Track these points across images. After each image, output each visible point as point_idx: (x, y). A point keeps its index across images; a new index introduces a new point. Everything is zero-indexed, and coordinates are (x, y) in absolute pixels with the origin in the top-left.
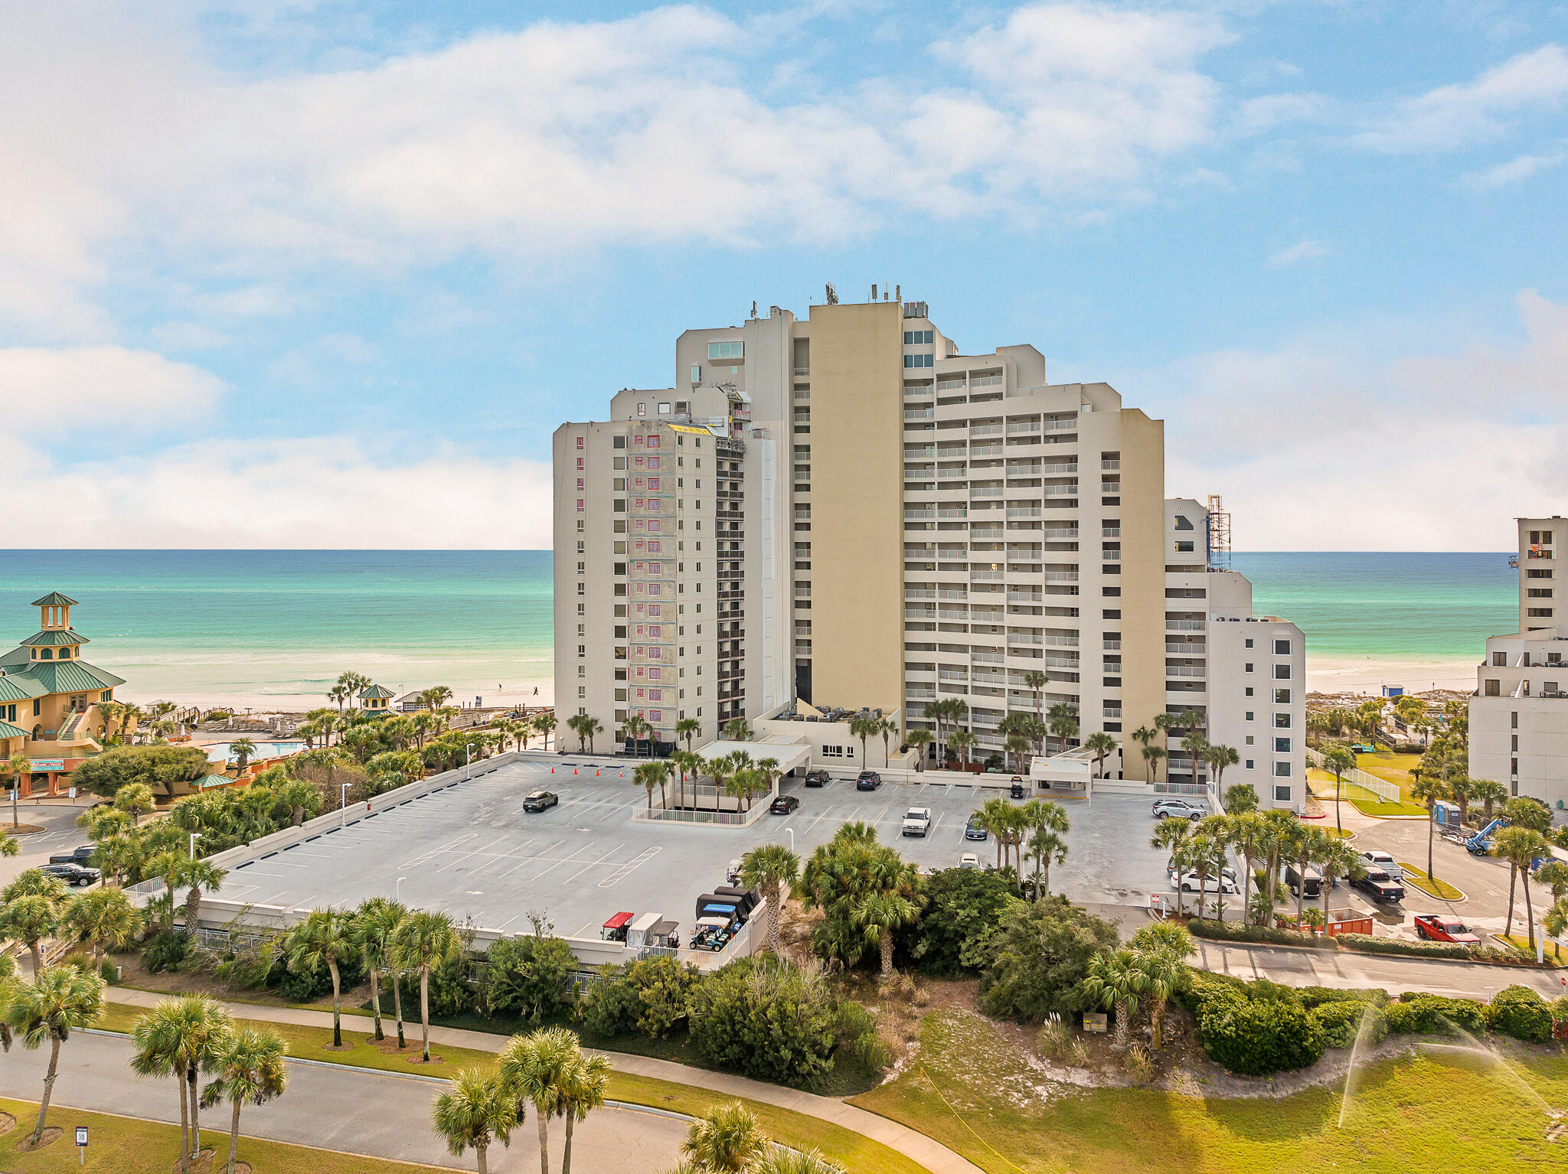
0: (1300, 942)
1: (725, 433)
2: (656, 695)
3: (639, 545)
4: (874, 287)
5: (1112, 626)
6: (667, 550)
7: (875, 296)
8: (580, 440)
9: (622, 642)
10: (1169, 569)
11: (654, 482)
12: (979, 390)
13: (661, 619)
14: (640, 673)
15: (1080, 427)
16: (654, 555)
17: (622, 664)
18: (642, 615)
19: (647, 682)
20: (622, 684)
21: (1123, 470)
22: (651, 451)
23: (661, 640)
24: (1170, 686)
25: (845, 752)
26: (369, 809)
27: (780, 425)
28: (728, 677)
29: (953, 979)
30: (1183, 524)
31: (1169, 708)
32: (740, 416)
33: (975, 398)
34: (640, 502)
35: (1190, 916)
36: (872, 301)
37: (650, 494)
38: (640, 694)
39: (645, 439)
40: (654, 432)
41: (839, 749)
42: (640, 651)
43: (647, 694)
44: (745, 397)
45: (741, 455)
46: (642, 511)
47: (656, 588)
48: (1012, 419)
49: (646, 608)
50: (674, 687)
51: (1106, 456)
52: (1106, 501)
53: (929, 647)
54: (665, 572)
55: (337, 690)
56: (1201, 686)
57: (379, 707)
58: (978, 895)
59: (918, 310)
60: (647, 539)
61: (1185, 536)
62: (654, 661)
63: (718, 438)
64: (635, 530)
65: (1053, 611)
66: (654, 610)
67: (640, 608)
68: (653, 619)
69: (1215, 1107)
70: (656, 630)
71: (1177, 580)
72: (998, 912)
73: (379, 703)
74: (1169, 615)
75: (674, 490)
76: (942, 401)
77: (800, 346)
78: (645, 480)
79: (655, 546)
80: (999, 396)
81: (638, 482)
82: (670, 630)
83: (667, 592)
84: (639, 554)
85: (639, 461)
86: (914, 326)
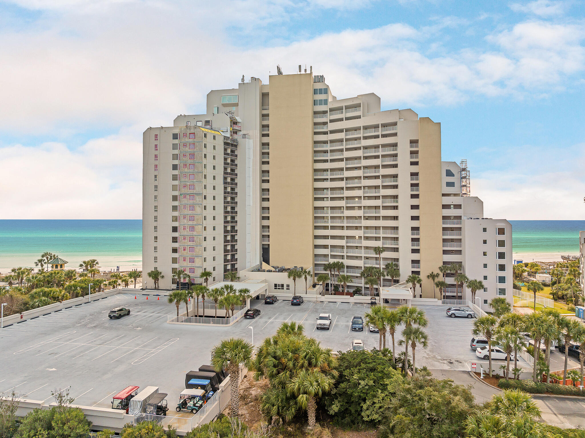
0: (571, 393)
1: (228, 135)
2: (192, 260)
3: (185, 186)
4: (300, 66)
5: (415, 224)
6: (198, 189)
7: (300, 71)
8: (156, 136)
9: (176, 235)
10: (444, 195)
11: (192, 156)
12: (349, 115)
13: (195, 223)
14: (184, 250)
15: (398, 129)
16: (191, 191)
17: (176, 245)
18: (185, 221)
19: (187, 254)
20: (176, 255)
21: (420, 148)
22: (191, 140)
23: (195, 233)
24: (445, 252)
25: (285, 287)
26: (22, 318)
27: (255, 132)
28: (229, 252)
29: (357, 430)
30: (449, 173)
31: (444, 263)
32: (236, 127)
33: (347, 119)
34: (185, 165)
35: (497, 377)
36: (299, 73)
37: (190, 161)
38: (184, 260)
39: (188, 135)
40: (192, 131)
41: (283, 285)
42: (184, 239)
43: (188, 260)
44: (239, 119)
45: (236, 146)
46: (186, 170)
47: (192, 207)
48: (366, 128)
49: (188, 217)
50: (201, 256)
51: (412, 142)
52: (412, 163)
53: (326, 237)
54: (197, 199)
55: (40, 261)
56: (459, 252)
57: (59, 268)
58: (373, 370)
59: (320, 79)
60: (188, 184)
61: (450, 179)
62: (191, 243)
63: (225, 137)
64: (183, 179)
65: (385, 218)
66: (192, 218)
67: (184, 218)
68: (191, 223)
70: (192, 228)
71: (447, 201)
72: (387, 381)
73: (59, 267)
74: (444, 218)
75: (202, 159)
76: (331, 121)
77: (265, 96)
78: (188, 154)
79: (192, 187)
80: (359, 117)
81: (184, 156)
82: (199, 228)
83: (198, 210)
84: (184, 191)
85: (185, 145)
86: (319, 86)
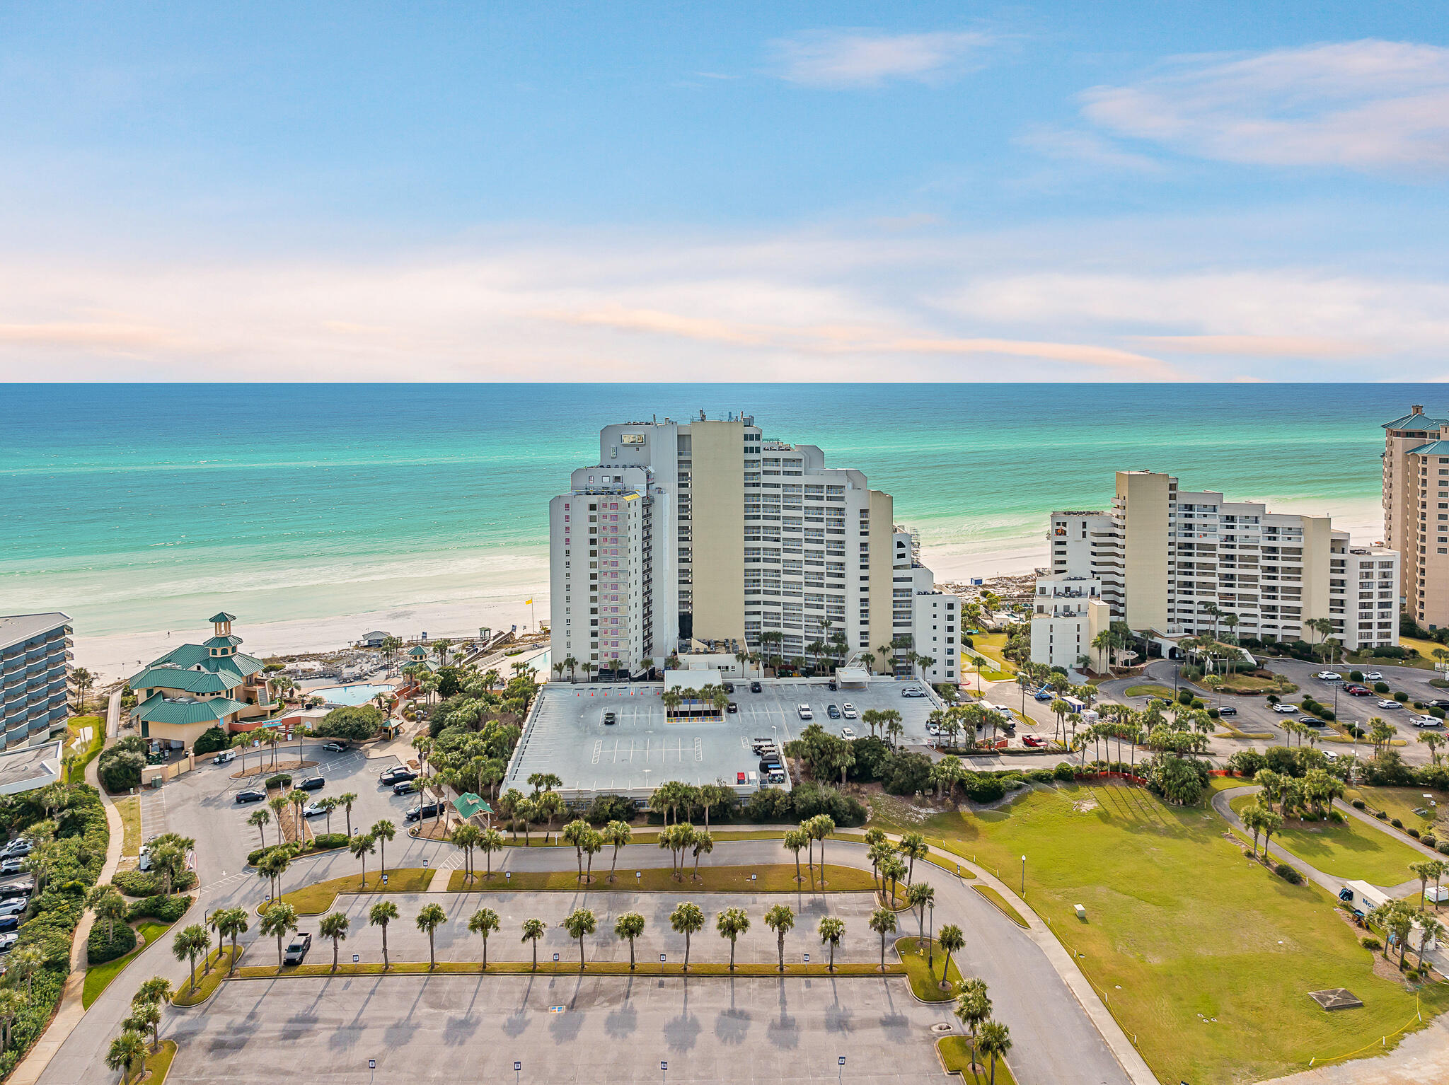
0: (986, 753)
1: (645, 494)
2: (616, 644)
3: (605, 563)
5: (864, 595)
6: (621, 566)
7: (730, 417)
8: (567, 505)
9: (595, 617)
10: (895, 568)
11: (614, 527)
12: (788, 469)
14: (606, 633)
15: (846, 493)
16: (614, 568)
17: (595, 628)
18: (607, 601)
19: (610, 637)
20: (595, 639)
21: (871, 518)
22: (612, 511)
24: (895, 624)
25: (730, 669)
27: (672, 485)
29: (870, 782)
30: (900, 545)
31: (894, 635)
32: (651, 481)
34: (605, 540)
35: (944, 747)
37: (613, 535)
38: (606, 644)
39: (608, 505)
40: (614, 501)
41: (727, 668)
42: (606, 621)
43: (610, 644)
44: (652, 470)
45: (653, 505)
46: (607, 545)
47: (615, 587)
48: (808, 487)
49: (609, 597)
51: (862, 511)
52: (862, 534)
53: (758, 603)
54: (621, 577)
56: (909, 624)
59: (751, 422)
60: (610, 560)
61: (902, 551)
62: (614, 626)
63: (642, 498)
64: (603, 555)
65: (829, 586)
66: (615, 598)
67: (606, 598)
68: (614, 603)
69: (977, 815)
70: (615, 609)
71: (898, 573)
72: (884, 756)
74: (895, 591)
75: (626, 532)
76: (765, 473)
77: (683, 440)
78: (609, 527)
79: (615, 564)
80: (800, 474)
81: (604, 528)
82: (624, 608)
83: (622, 588)
84: (604, 568)
85: (605, 517)
86: (749, 431)
